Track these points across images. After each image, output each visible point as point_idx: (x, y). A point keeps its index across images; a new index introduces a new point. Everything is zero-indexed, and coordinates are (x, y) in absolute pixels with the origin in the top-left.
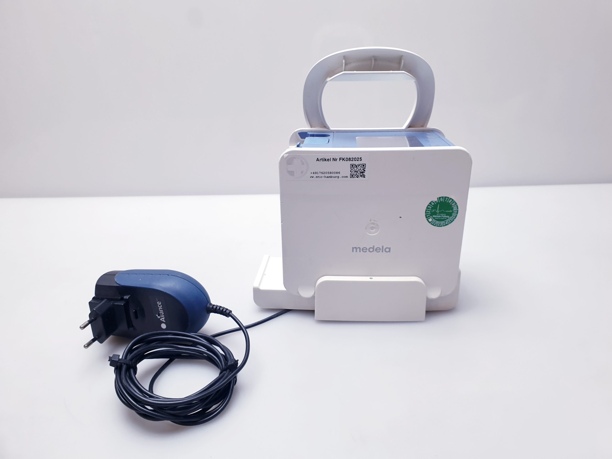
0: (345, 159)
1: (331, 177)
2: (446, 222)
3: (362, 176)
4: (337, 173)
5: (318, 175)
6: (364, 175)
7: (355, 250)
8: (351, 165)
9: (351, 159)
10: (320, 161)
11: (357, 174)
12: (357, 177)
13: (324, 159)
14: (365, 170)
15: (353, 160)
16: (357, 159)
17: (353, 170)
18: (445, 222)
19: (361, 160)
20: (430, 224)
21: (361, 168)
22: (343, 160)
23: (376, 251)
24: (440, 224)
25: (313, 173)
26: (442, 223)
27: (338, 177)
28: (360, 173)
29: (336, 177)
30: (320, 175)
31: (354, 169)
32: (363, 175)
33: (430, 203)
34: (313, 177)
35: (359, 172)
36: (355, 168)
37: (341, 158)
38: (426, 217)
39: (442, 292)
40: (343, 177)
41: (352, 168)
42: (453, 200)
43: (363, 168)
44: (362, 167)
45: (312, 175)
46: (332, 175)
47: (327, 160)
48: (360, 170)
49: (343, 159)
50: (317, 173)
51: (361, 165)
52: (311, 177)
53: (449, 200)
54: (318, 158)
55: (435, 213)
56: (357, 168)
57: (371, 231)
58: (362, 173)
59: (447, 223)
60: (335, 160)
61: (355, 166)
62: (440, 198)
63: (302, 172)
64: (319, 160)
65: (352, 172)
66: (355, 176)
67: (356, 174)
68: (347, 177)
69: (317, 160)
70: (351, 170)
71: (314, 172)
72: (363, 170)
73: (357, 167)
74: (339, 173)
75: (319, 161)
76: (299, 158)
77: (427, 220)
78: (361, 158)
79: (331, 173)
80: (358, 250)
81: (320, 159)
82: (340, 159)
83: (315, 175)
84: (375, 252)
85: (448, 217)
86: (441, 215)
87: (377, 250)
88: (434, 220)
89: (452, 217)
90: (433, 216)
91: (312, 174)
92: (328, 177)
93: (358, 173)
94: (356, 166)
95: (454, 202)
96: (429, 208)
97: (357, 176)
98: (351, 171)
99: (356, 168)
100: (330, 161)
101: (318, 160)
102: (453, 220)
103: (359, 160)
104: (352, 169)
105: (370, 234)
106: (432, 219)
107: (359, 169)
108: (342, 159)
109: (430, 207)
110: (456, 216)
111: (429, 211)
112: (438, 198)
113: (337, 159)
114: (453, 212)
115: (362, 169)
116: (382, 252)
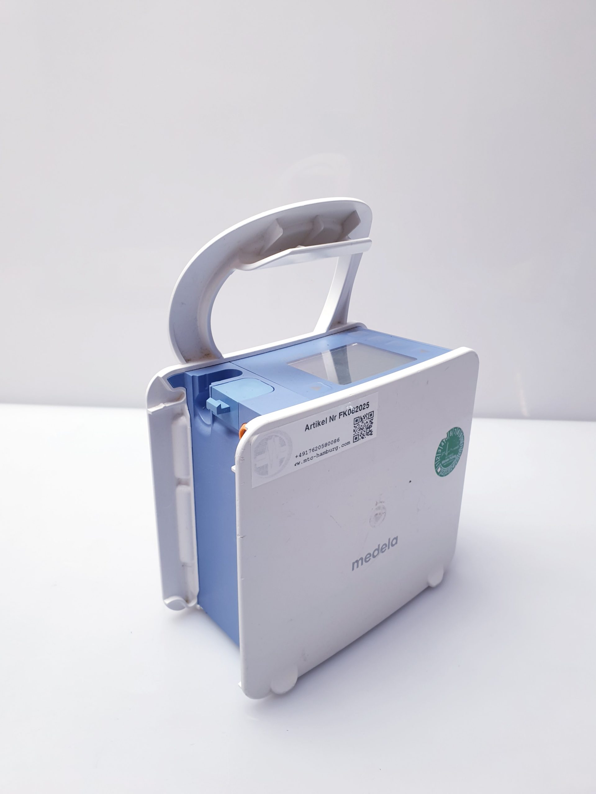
0: (347, 413)
1: (326, 452)
2: (453, 465)
3: (368, 433)
4: (335, 441)
5: (306, 457)
6: (370, 431)
7: (356, 565)
10: (311, 429)
11: (363, 432)
12: (362, 438)
13: (316, 423)
14: (372, 421)
15: (359, 409)
16: (363, 407)
17: (358, 427)
19: (368, 406)
20: (438, 477)
21: (368, 420)
22: (345, 415)
23: (381, 551)
25: (298, 455)
27: (336, 448)
28: (366, 430)
29: (333, 449)
30: (309, 455)
31: (359, 425)
33: (440, 444)
34: (298, 464)
35: (365, 428)
36: (360, 423)
38: (436, 467)
40: (343, 446)
41: (356, 425)
43: (370, 420)
45: (298, 460)
46: (328, 448)
47: (321, 423)
48: (367, 424)
49: (345, 413)
50: (306, 453)
51: (368, 416)
52: (295, 465)
53: (458, 431)
54: (307, 425)
55: (444, 458)
56: (362, 422)
57: (376, 521)
58: (369, 427)
59: (453, 467)
60: (333, 420)
61: (360, 420)
63: (281, 461)
64: (310, 427)
65: (356, 432)
66: (359, 437)
67: (361, 434)
69: (306, 429)
71: (301, 454)
72: (371, 423)
73: (363, 420)
75: (309, 429)
76: (276, 436)
77: (436, 471)
78: (368, 402)
79: (326, 445)
80: (360, 562)
81: (311, 425)
83: (302, 459)
84: (380, 554)
85: (455, 456)
86: (449, 458)
87: (383, 549)
88: (442, 468)
90: (441, 463)
91: (298, 457)
92: (321, 454)
93: (364, 430)
94: (361, 418)
96: (438, 453)
97: (362, 436)
98: (354, 431)
100: (326, 423)
103: (366, 407)
104: (356, 427)
105: (374, 527)
106: (440, 468)
107: (365, 422)
108: (343, 413)
109: (439, 450)
111: (438, 456)
112: (448, 433)
113: (335, 416)
115: (369, 422)
116: (389, 548)
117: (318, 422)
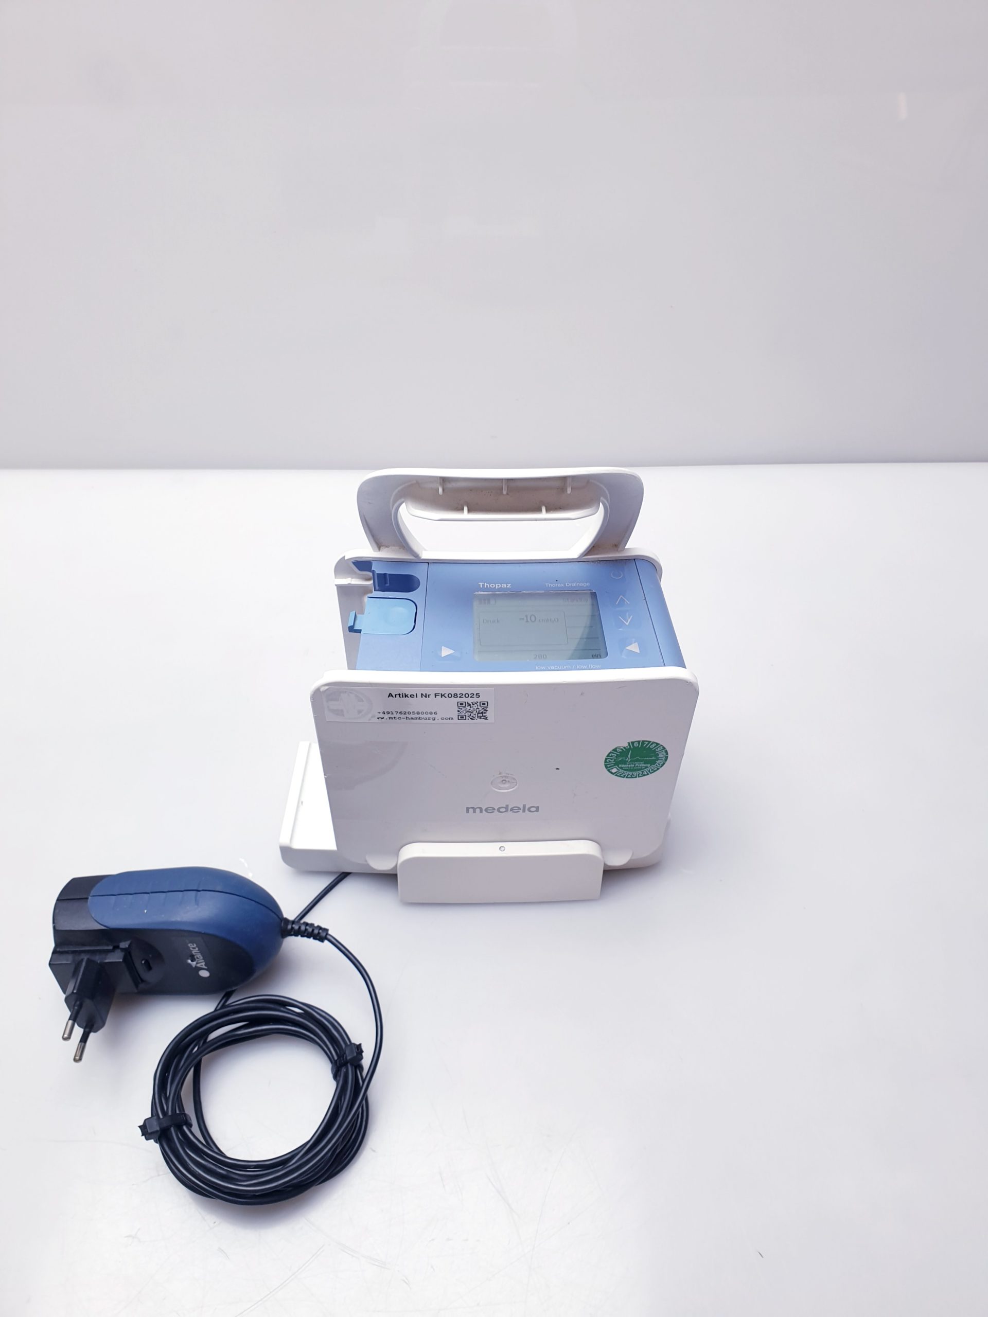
0: (446, 695)
1: (419, 719)
2: (645, 772)
4: (431, 713)
5: (392, 716)
6: (485, 716)
7: (471, 810)
8: (459, 703)
9: (459, 696)
11: (472, 715)
12: (472, 719)
13: (403, 695)
14: (487, 709)
15: (464, 696)
16: (470, 696)
17: (464, 709)
18: (643, 772)
19: (478, 696)
20: (613, 776)
21: (479, 707)
22: (443, 697)
23: (511, 811)
24: (632, 775)
25: (381, 712)
26: (635, 773)
27: (433, 719)
28: (477, 714)
29: (429, 718)
30: (396, 716)
32: (483, 716)
33: (615, 750)
34: (383, 718)
35: (475, 712)
36: (466, 707)
37: (439, 693)
38: (606, 767)
39: (633, 854)
40: (442, 719)
42: (657, 744)
43: (483, 707)
44: (480, 706)
45: (381, 715)
46: (420, 716)
47: (409, 696)
48: (478, 710)
49: (443, 695)
50: (391, 713)
51: (478, 704)
52: (378, 718)
53: (652, 744)
54: (390, 694)
55: (625, 762)
56: (471, 707)
57: (502, 786)
58: (482, 713)
59: (646, 774)
60: (426, 697)
61: (467, 705)
62: (633, 743)
63: (360, 711)
64: (394, 696)
65: (462, 713)
66: (467, 718)
67: (470, 715)
68: (452, 718)
69: (389, 696)
70: (459, 710)
71: (384, 712)
72: (484, 710)
73: (472, 706)
74: (435, 713)
76: (350, 693)
77: (609, 771)
78: (479, 694)
79: (418, 713)
80: (478, 810)
81: (396, 695)
82: (436, 695)
83: (386, 716)
84: (510, 813)
85: (649, 765)
86: (635, 764)
87: (515, 810)
88: (621, 770)
89: (657, 765)
90: (620, 766)
92: (412, 719)
93: (473, 713)
94: (468, 703)
95: (660, 747)
96: (612, 756)
97: (471, 717)
99: (469, 708)
100: (417, 697)
101: (392, 696)
102: (658, 769)
103: (475, 696)
104: (462, 709)
105: (500, 789)
106: (617, 769)
107: (475, 708)
108: (440, 695)
109: (613, 754)
110: (664, 764)
111: (612, 759)
112: (629, 743)
113: (429, 695)
114: (658, 759)
115: (481, 709)
116: (524, 811)
117: (405, 694)
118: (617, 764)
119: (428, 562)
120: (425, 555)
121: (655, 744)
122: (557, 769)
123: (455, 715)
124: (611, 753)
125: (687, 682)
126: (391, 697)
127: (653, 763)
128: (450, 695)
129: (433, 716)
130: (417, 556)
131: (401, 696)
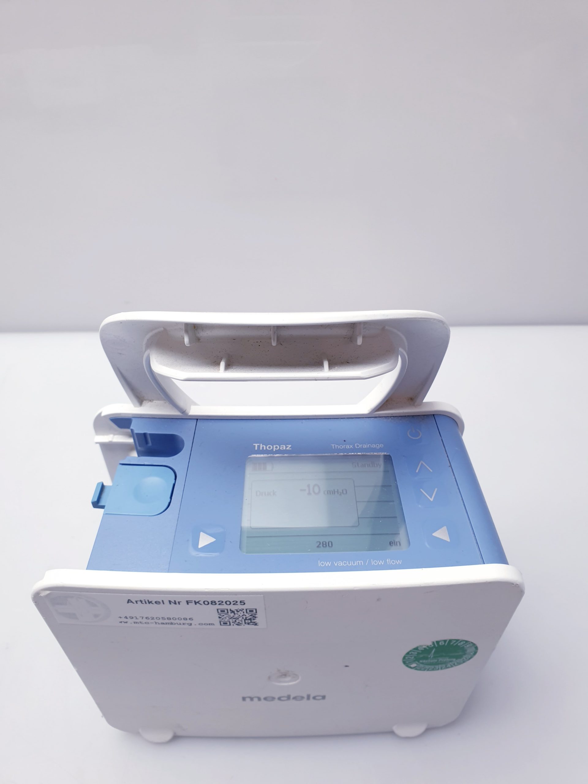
0: (202, 602)
1: (171, 624)
2: (448, 665)
3: (249, 623)
4: (185, 619)
5: (137, 621)
6: (254, 622)
7: (248, 699)
9: (218, 603)
10: (137, 603)
11: (238, 621)
12: (238, 625)
13: (145, 601)
14: (256, 616)
15: (224, 603)
16: (232, 603)
17: (226, 616)
18: (446, 665)
19: (243, 604)
20: (412, 670)
21: (245, 613)
22: (197, 604)
23: (293, 699)
24: (434, 668)
26: (437, 667)
27: (189, 624)
28: (243, 620)
29: (183, 623)
30: (143, 620)
31: (228, 614)
32: (251, 622)
33: (416, 649)
34: (126, 623)
35: (241, 618)
37: (192, 601)
38: (404, 663)
40: (201, 624)
42: (467, 642)
43: (250, 614)
44: (247, 613)
45: (124, 620)
46: (172, 621)
48: (244, 616)
49: (197, 602)
50: (135, 618)
51: (245, 611)
52: (121, 622)
53: (460, 642)
54: (130, 600)
55: (425, 658)
56: (235, 614)
57: (282, 680)
58: (250, 619)
59: (450, 666)
60: (175, 604)
61: (230, 612)
62: (438, 641)
63: (96, 615)
64: (134, 602)
65: (224, 619)
66: (232, 624)
67: (235, 621)
68: (211, 624)
69: (128, 602)
71: (126, 617)
72: (252, 616)
73: (236, 612)
76: (80, 598)
77: (407, 666)
78: (244, 601)
79: (169, 618)
80: (256, 699)
81: (136, 601)
82: (188, 602)
83: (130, 621)
84: (292, 701)
85: (454, 659)
86: (438, 659)
87: (298, 698)
88: (421, 665)
89: (463, 659)
90: (421, 661)
91: (123, 618)
92: (163, 624)
93: (239, 619)
94: (232, 611)
95: (469, 644)
96: (412, 654)
99: (233, 614)
100: (164, 603)
102: (465, 662)
103: (238, 603)
104: (223, 615)
106: (417, 664)
107: (241, 614)
109: (413, 653)
110: (471, 658)
111: (411, 656)
112: (433, 642)
113: (179, 602)
114: (465, 654)
115: (248, 615)
116: (308, 699)
117: (148, 601)
118: (417, 659)
119: (198, 419)
120: (194, 411)
121: (464, 642)
122: (346, 666)
123: (216, 621)
124: (411, 651)
125: (513, 584)
126: (132, 603)
127: (457, 657)
128: (206, 603)
129: (188, 621)
130: (183, 412)
131: (143, 602)
